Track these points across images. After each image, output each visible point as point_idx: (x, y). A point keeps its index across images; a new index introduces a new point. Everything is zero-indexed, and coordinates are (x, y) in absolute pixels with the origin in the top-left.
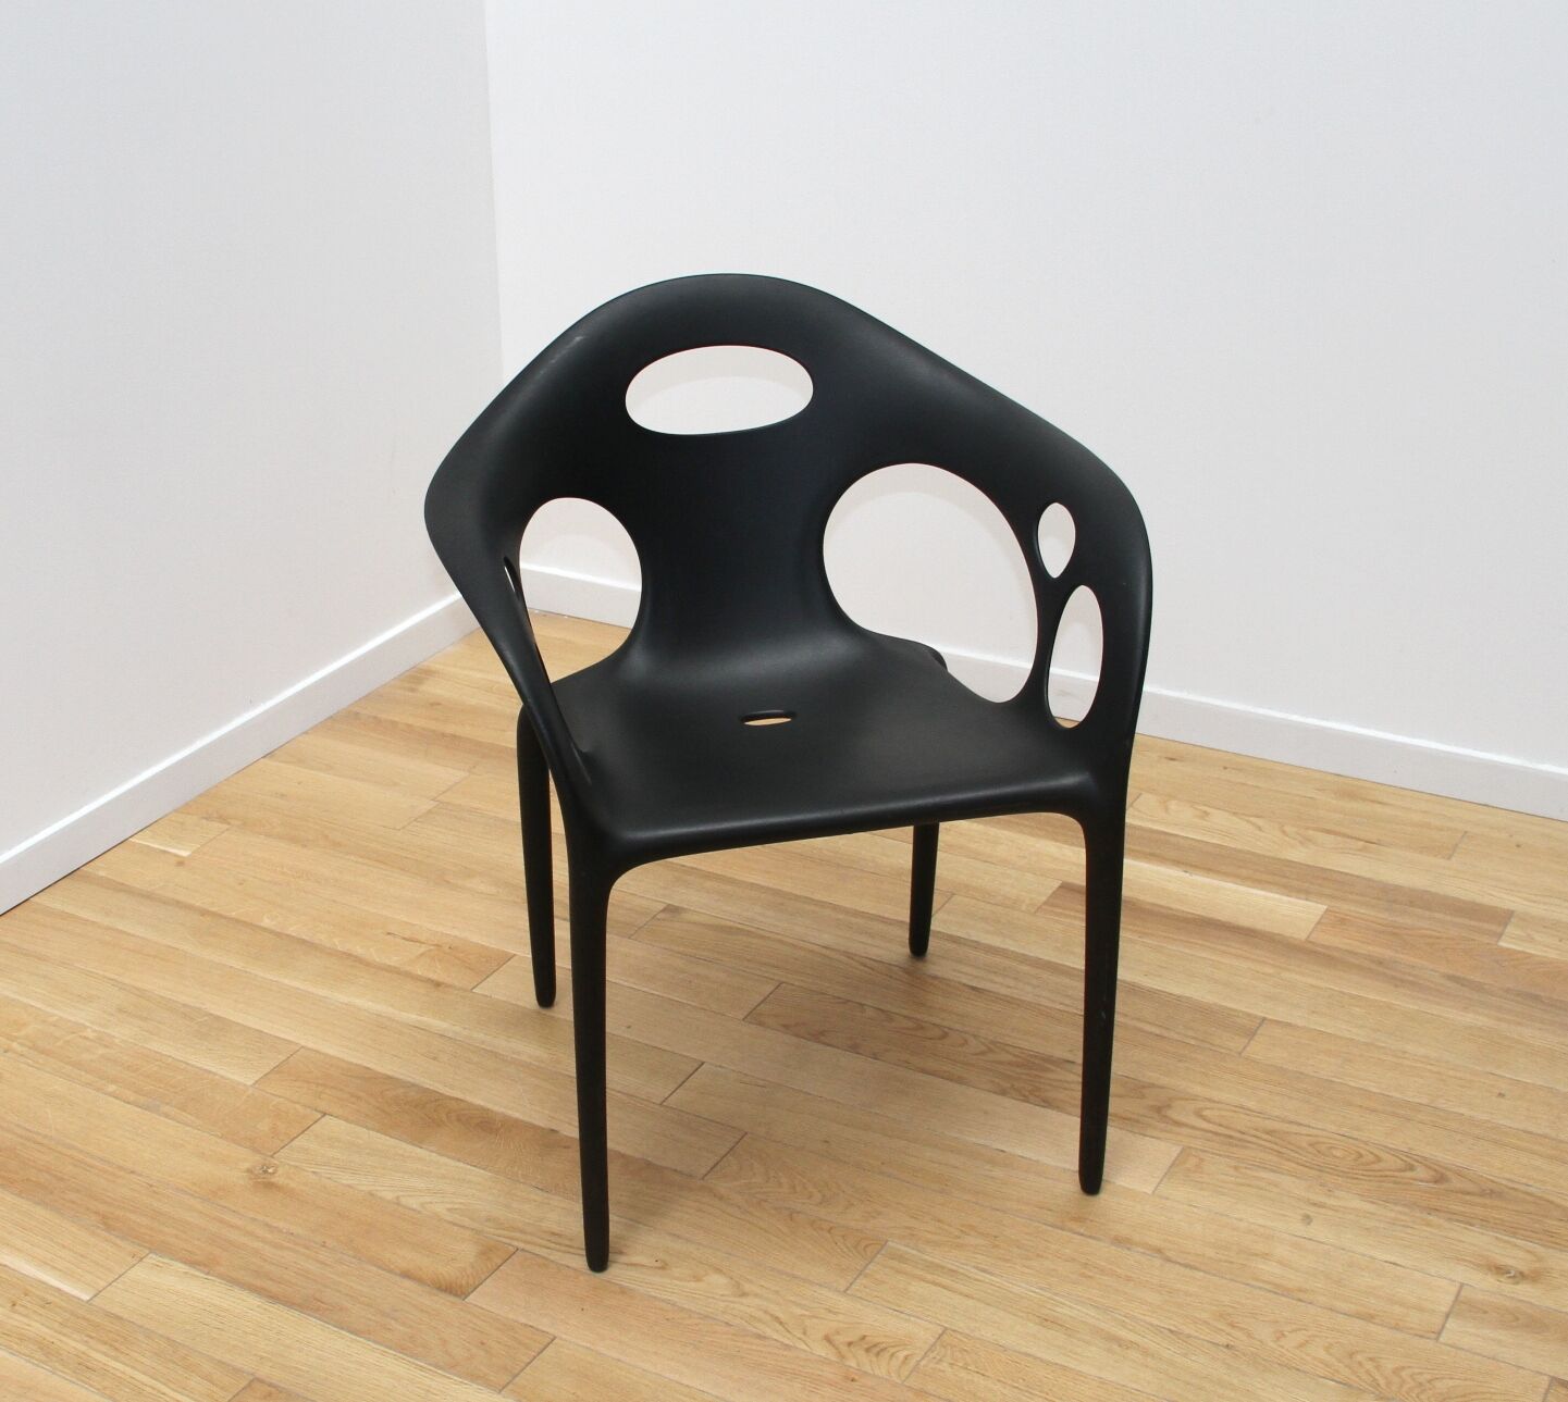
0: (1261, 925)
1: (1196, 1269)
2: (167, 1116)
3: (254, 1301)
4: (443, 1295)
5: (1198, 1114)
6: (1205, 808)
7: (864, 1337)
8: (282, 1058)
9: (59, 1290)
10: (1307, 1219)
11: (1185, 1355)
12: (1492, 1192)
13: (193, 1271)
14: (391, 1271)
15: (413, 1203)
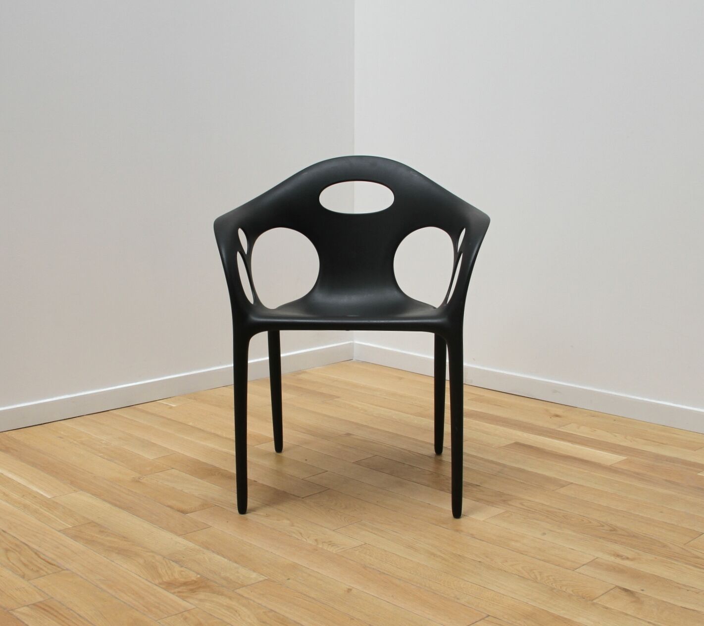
0: (593, 460)
1: (483, 541)
2: (115, 463)
3: (108, 505)
4: (179, 513)
5: (521, 504)
6: (595, 429)
7: (330, 542)
8: (168, 454)
9: (42, 495)
10: (544, 534)
11: (460, 562)
12: (634, 536)
13: (93, 497)
14: (165, 505)
15: (186, 491)
